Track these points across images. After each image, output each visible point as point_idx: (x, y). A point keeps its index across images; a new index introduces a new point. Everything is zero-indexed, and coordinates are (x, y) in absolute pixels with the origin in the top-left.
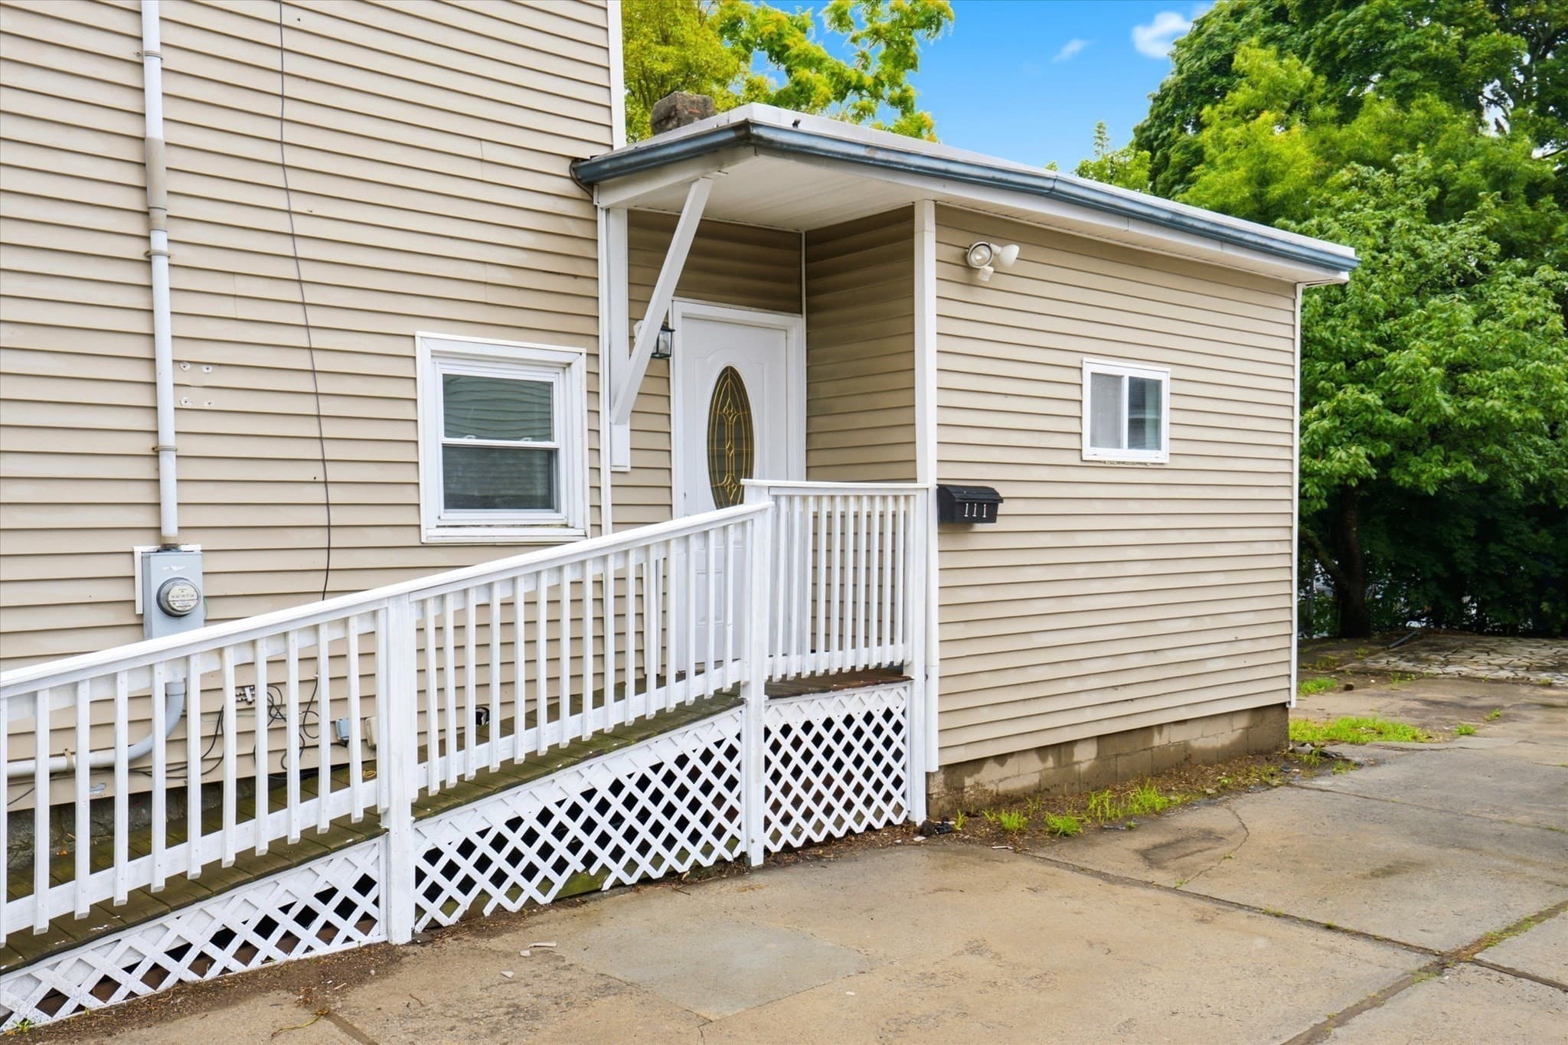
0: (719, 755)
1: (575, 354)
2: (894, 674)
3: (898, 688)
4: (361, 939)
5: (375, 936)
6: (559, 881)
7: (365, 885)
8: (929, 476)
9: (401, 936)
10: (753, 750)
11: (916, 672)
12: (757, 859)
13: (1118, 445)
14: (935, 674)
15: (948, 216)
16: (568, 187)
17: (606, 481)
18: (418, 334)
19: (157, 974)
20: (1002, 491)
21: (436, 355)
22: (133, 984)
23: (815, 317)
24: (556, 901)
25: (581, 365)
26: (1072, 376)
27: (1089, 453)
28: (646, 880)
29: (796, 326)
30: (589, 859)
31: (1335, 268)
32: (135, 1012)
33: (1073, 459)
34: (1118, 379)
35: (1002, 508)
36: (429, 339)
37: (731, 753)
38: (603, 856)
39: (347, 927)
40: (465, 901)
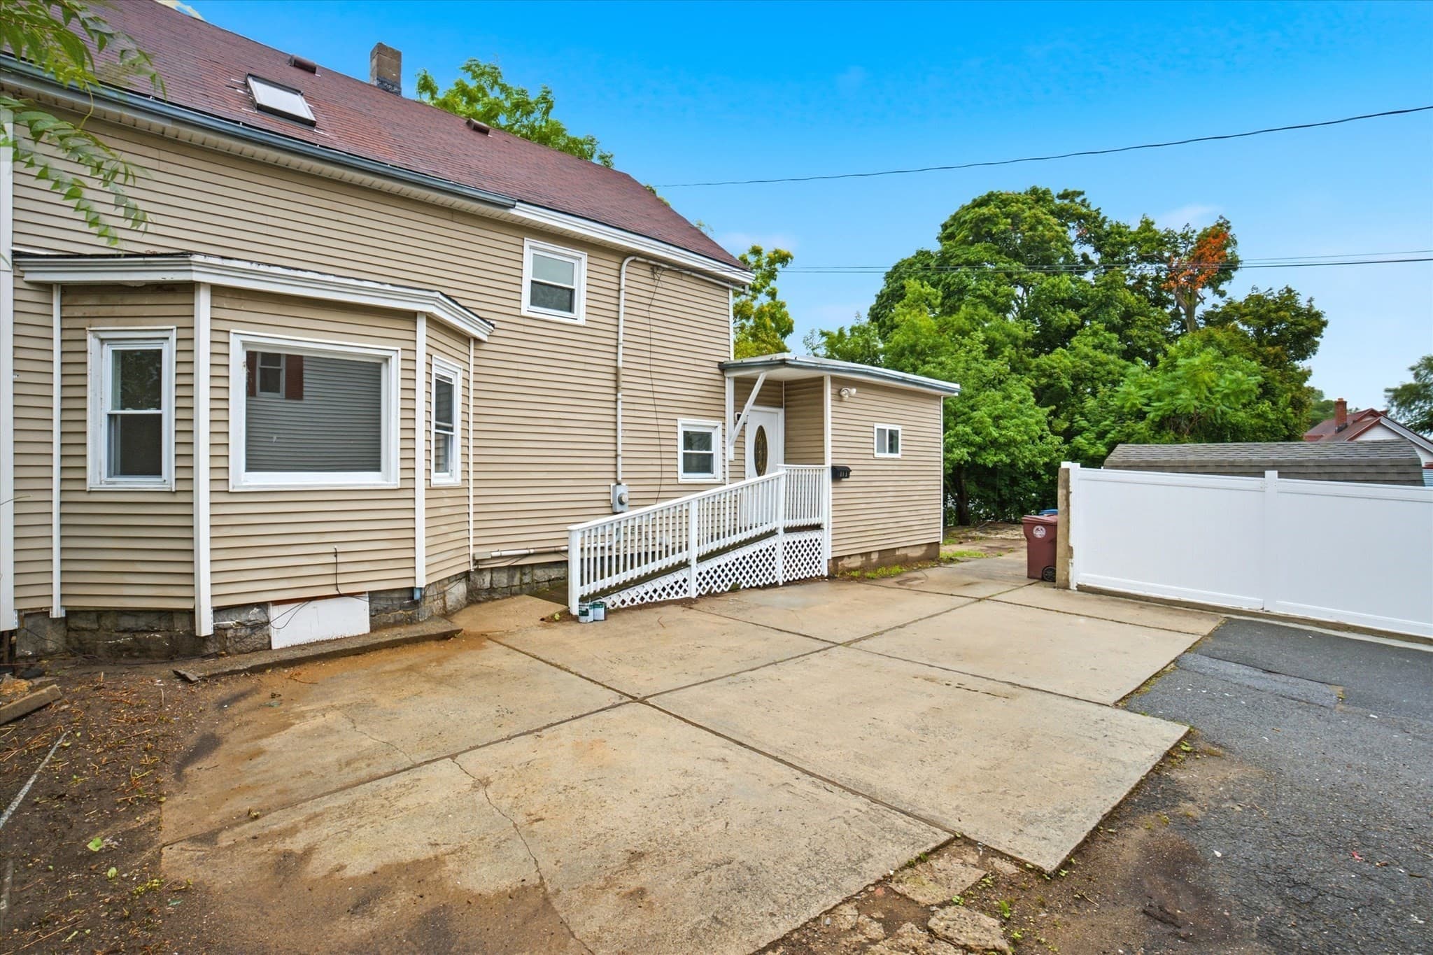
0: (770, 550)
1: (718, 423)
2: (817, 527)
3: (819, 531)
4: (684, 596)
5: (687, 595)
6: (730, 585)
7: (685, 581)
8: (829, 463)
9: (694, 595)
10: (780, 549)
11: (825, 527)
12: (781, 583)
13: (885, 452)
14: (831, 527)
15: (835, 380)
16: (718, 371)
17: (727, 464)
18: (677, 419)
19: (642, 599)
20: (851, 467)
21: (683, 425)
22: (638, 600)
23: (788, 409)
24: (730, 591)
25: (720, 427)
26: (871, 429)
27: (877, 455)
28: (751, 587)
29: (781, 412)
30: (737, 579)
31: (954, 392)
32: (640, 607)
33: (871, 457)
34: (885, 430)
35: (851, 473)
36: (682, 420)
37: (774, 549)
38: (741, 578)
39: (681, 592)
40: (708, 588)
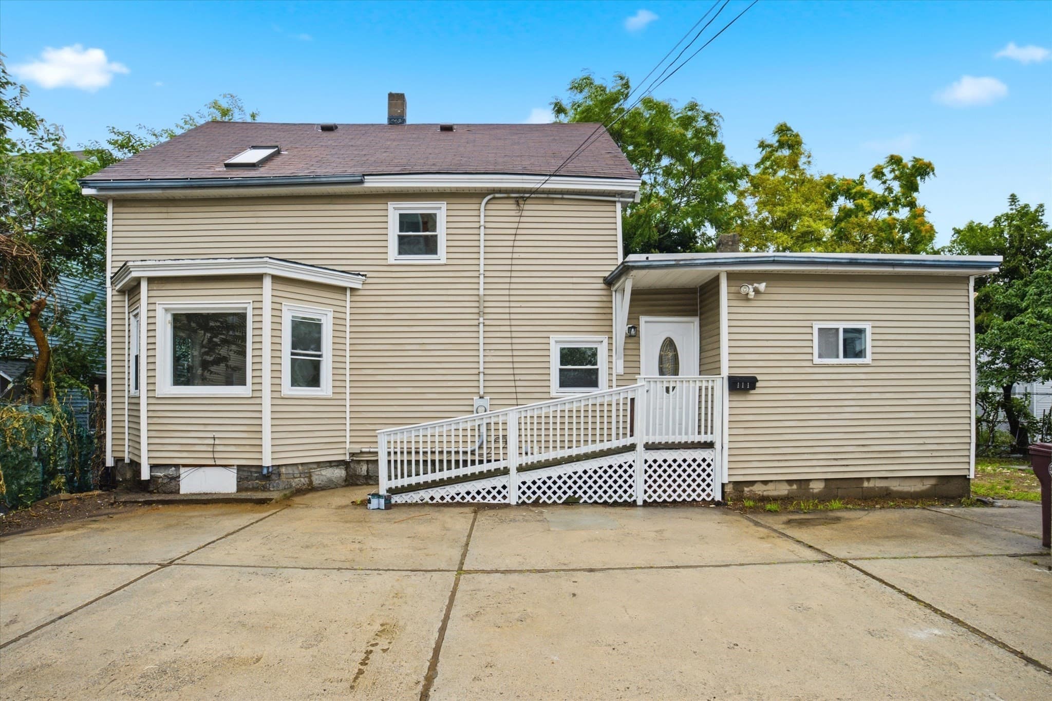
0: (626, 467)
1: (604, 338)
2: (710, 445)
3: (709, 451)
4: (503, 501)
5: (507, 501)
6: (564, 497)
7: (504, 487)
8: (725, 372)
9: (514, 503)
10: (639, 467)
11: (718, 446)
12: (640, 502)
13: (837, 357)
14: (726, 447)
15: (731, 276)
16: (603, 286)
17: (614, 378)
18: (551, 336)
19: (453, 498)
20: (759, 377)
21: (556, 342)
22: (448, 499)
23: (703, 317)
24: (563, 503)
25: (606, 341)
26: (809, 331)
27: (817, 360)
28: (595, 502)
29: (696, 320)
30: (575, 493)
31: (990, 267)
32: (448, 505)
33: (809, 364)
34: (837, 330)
35: (758, 384)
36: (554, 337)
37: (630, 466)
38: (580, 492)
39: (499, 497)
40: (534, 498)
